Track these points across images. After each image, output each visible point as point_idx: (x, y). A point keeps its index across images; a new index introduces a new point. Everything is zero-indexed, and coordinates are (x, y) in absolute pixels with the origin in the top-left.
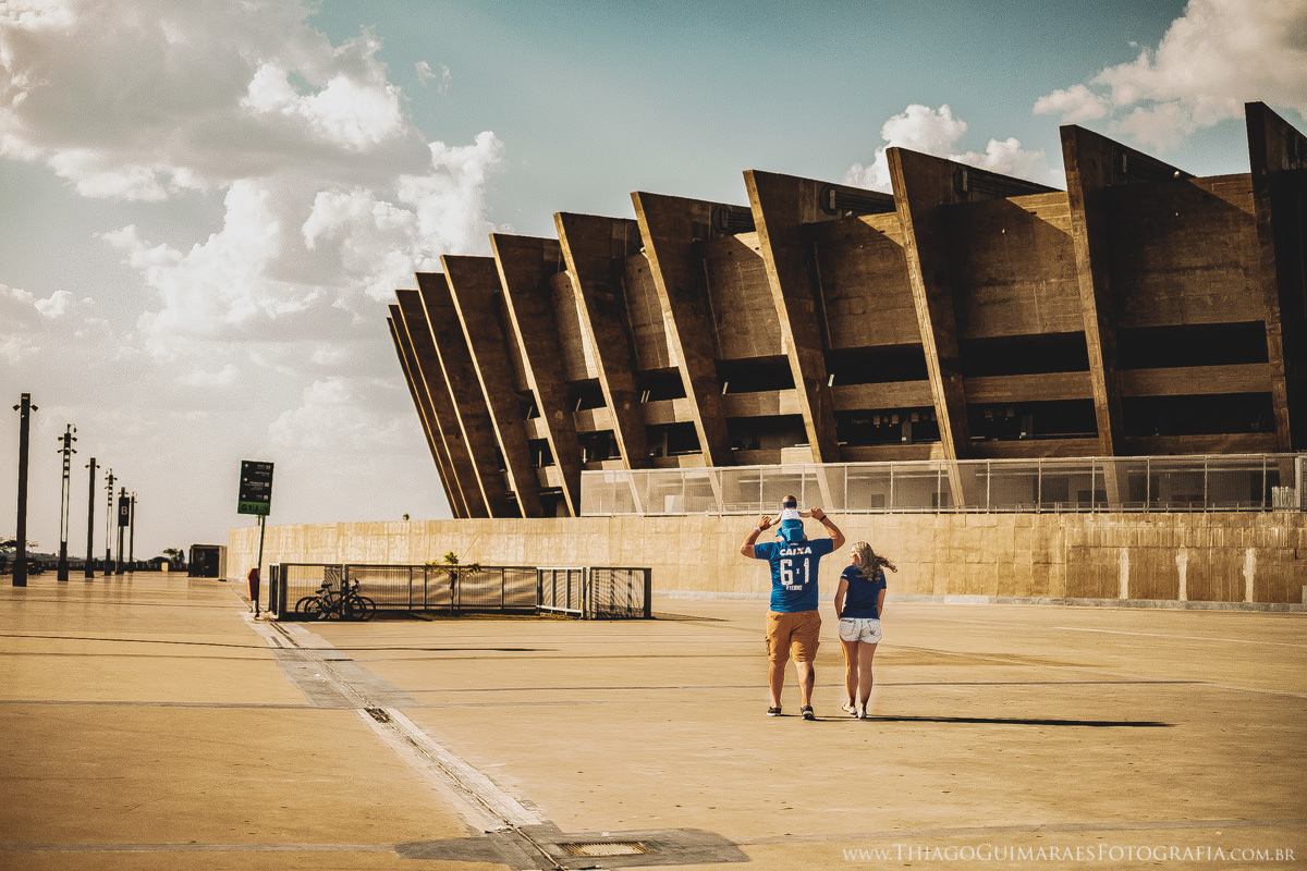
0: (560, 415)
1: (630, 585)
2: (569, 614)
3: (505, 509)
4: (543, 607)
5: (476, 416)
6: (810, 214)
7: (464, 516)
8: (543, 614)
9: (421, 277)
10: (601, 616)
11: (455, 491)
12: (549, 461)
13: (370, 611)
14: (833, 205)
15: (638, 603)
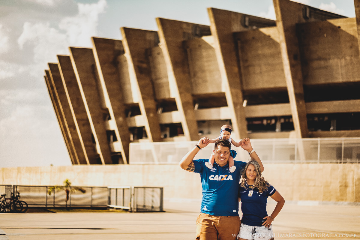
0: (121, 119)
1: (153, 196)
2: (124, 210)
3: (95, 160)
4: (111, 206)
5: (82, 120)
6: (237, 28)
7: (76, 163)
8: (111, 210)
9: (60, 57)
10: (138, 211)
11: (73, 154)
12: (115, 139)
13: (25, 208)
14: (247, 23)
15: (157, 205)
